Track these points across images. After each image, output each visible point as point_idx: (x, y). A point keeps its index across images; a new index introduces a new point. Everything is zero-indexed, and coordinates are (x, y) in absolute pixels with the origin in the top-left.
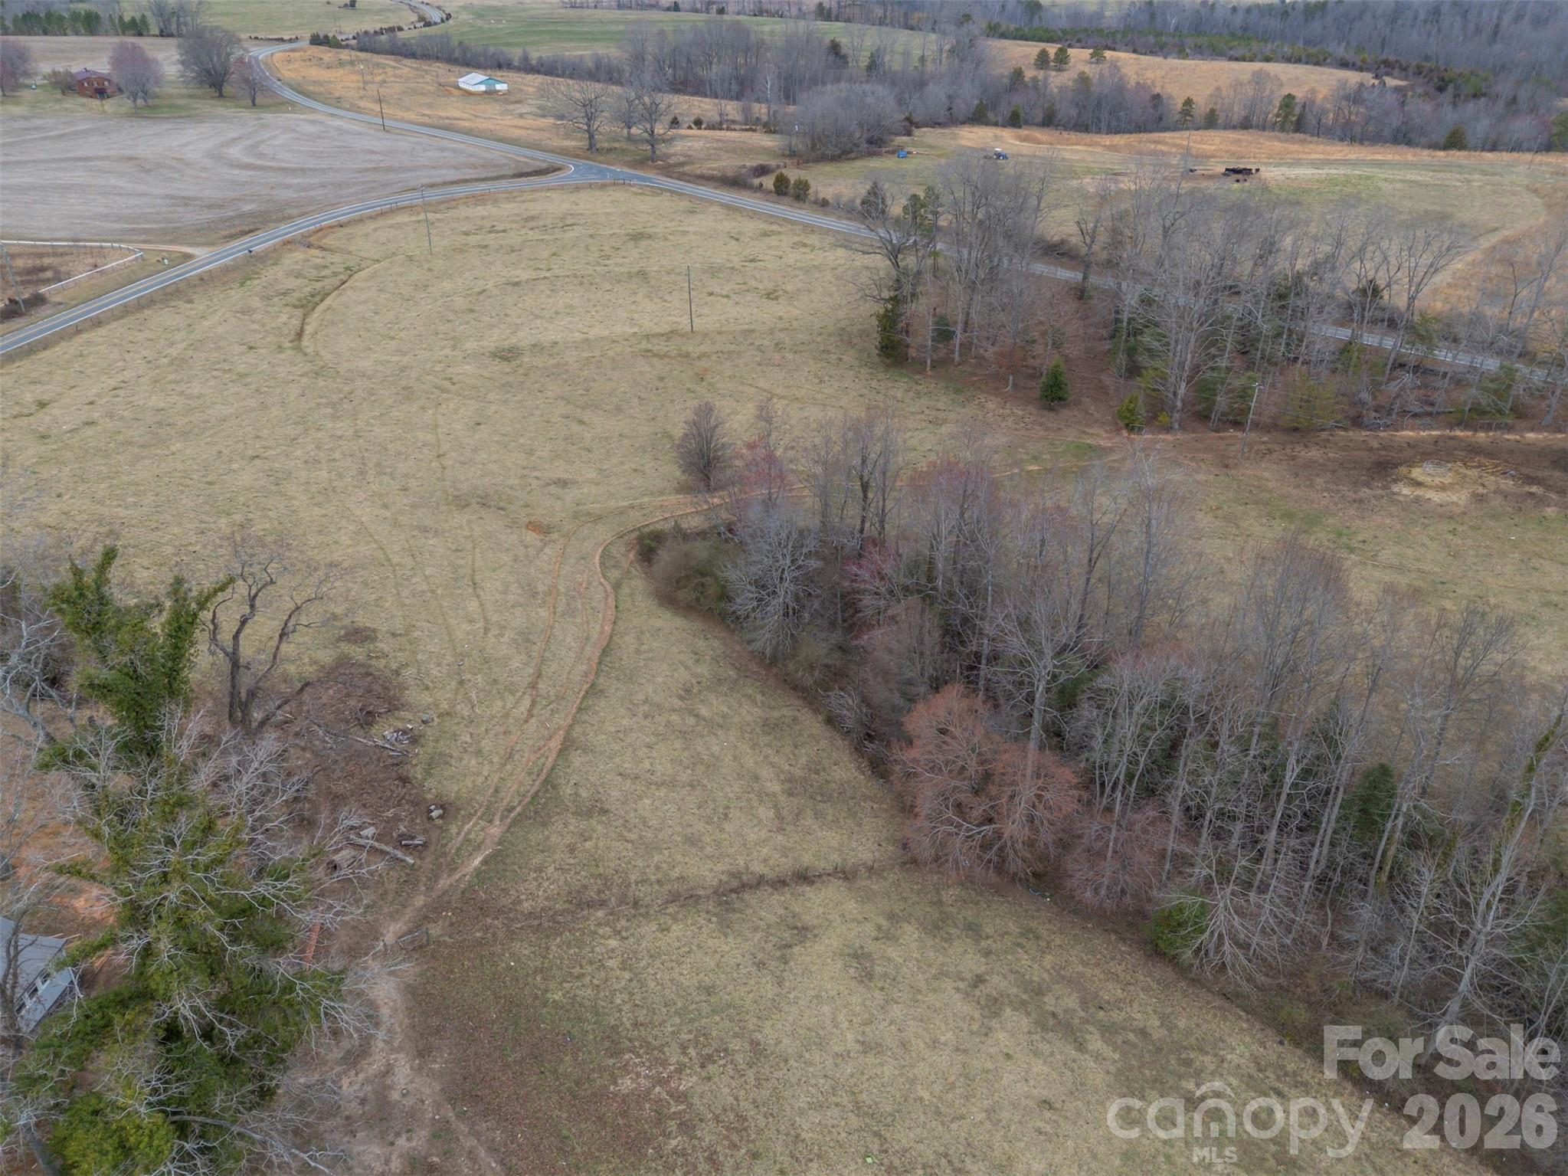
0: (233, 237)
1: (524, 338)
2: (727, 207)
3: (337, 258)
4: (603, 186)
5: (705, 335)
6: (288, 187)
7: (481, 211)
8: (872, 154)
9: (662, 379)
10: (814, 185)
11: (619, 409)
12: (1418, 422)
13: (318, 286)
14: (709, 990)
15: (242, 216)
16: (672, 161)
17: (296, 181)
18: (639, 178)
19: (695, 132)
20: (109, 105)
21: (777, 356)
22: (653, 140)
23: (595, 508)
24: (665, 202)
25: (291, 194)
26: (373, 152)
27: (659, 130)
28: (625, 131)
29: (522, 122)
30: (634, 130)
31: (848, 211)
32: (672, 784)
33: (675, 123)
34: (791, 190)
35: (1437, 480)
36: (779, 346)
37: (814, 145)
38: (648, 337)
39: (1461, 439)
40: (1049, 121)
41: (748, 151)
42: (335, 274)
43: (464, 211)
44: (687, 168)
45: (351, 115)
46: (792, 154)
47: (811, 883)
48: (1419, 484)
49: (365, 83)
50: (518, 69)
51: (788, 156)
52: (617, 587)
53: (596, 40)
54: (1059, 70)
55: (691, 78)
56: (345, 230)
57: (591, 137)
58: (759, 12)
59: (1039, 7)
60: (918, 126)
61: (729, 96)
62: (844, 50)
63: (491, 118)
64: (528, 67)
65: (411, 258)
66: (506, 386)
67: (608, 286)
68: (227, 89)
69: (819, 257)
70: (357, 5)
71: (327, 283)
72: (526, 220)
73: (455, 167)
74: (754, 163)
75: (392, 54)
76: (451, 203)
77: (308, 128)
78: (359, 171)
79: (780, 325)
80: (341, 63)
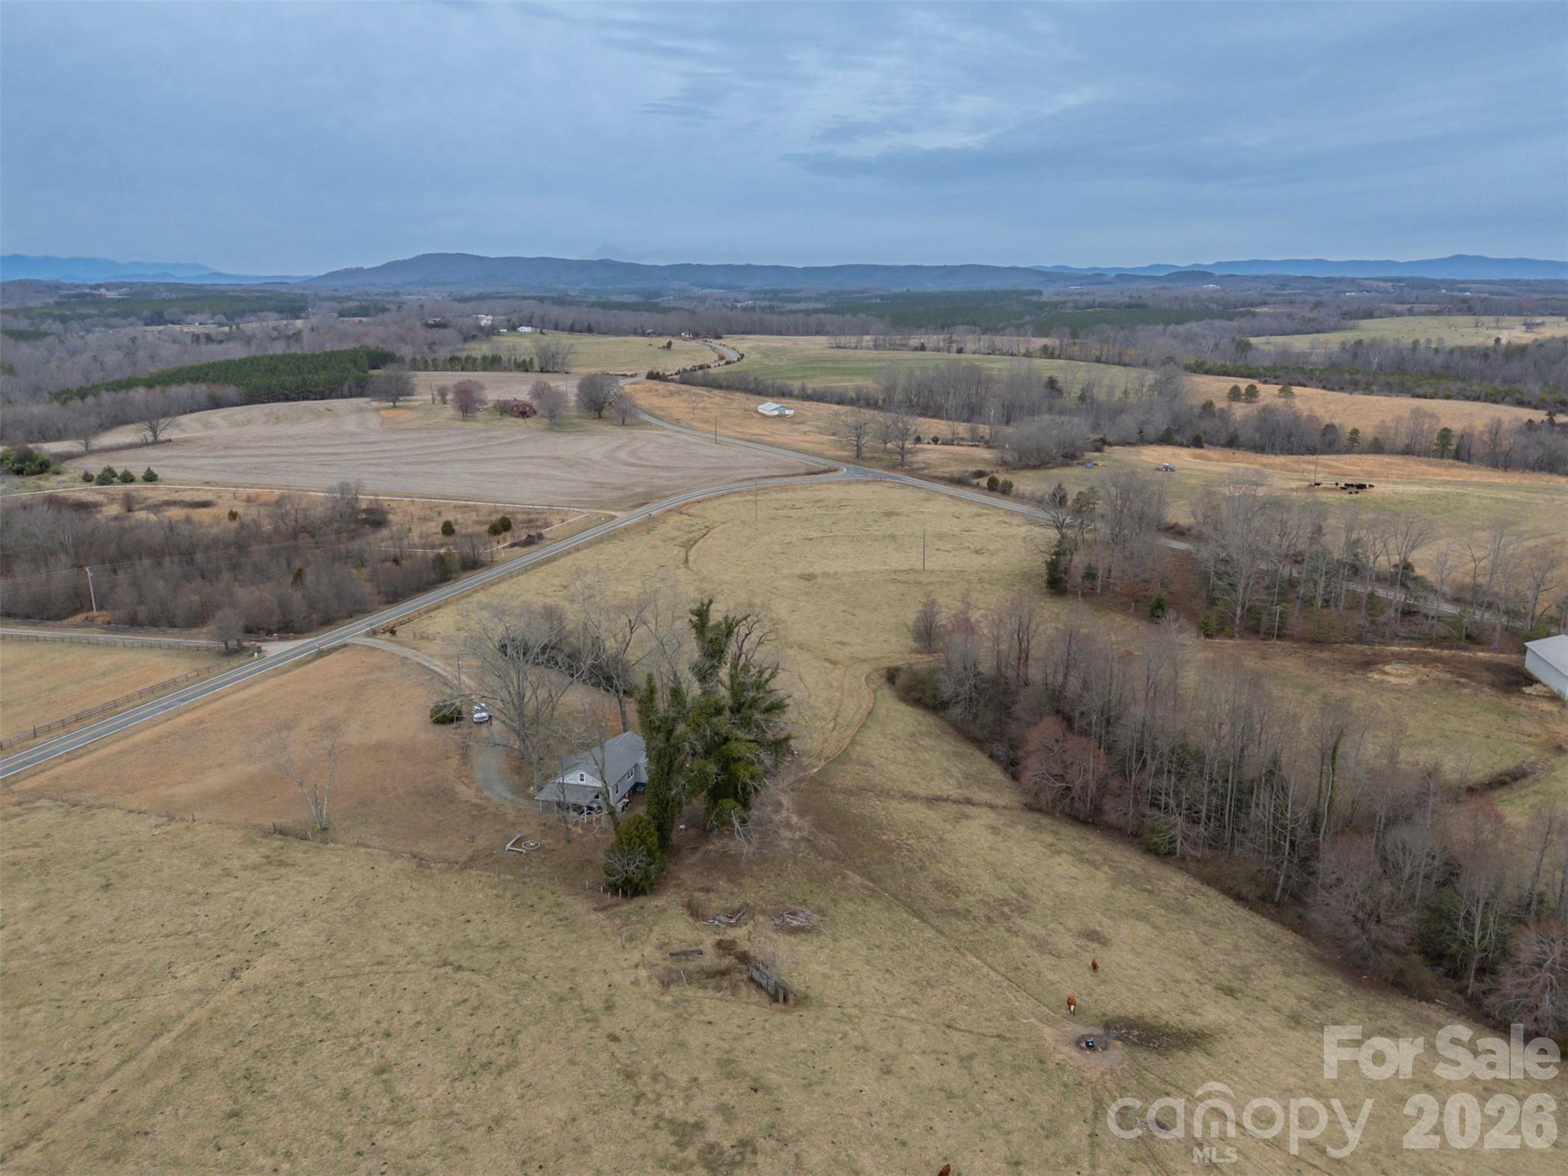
0: (635, 507)
1: (817, 569)
2: (952, 497)
3: (699, 521)
4: (867, 482)
5: (932, 572)
6: (661, 477)
7: (785, 495)
8: (1065, 465)
9: (903, 595)
10: (1016, 484)
11: (876, 609)
12: (1404, 641)
13: (692, 535)
14: (921, 822)
15: (636, 494)
16: (915, 466)
17: (665, 474)
18: (891, 477)
19: (932, 446)
20: (530, 422)
21: (979, 586)
22: (903, 452)
23: (863, 656)
24: (909, 494)
25: (664, 483)
26: (711, 457)
27: (908, 445)
28: (882, 446)
29: (807, 438)
30: (889, 445)
31: (1039, 502)
32: (905, 764)
33: (918, 440)
34: (999, 487)
35: (1399, 672)
36: (981, 581)
37: (1020, 459)
38: (895, 572)
39: (1430, 653)
40: (1232, 443)
41: (972, 460)
42: (699, 530)
43: (774, 496)
44: (926, 472)
45: (689, 431)
46: (1004, 463)
47: (973, 805)
48: (1386, 673)
49: (694, 408)
50: (797, 397)
51: (1001, 465)
52: (875, 691)
53: (856, 374)
54: (1250, 402)
55: (931, 404)
56: (701, 505)
57: (859, 449)
58: (993, 351)
59: (1249, 346)
60: (1110, 445)
61: (960, 419)
62: (1061, 384)
63: (784, 434)
64: (806, 396)
65: (743, 522)
66: (808, 593)
67: (869, 543)
68: (605, 413)
69: (1014, 531)
70: (672, 347)
71: (697, 535)
72: (815, 502)
73: (766, 468)
74: (974, 469)
75: (704, 386)
76: (766, 490)
77: (663, 440)
78: (704, 469)
79: (983, 569)
80: (672, 394)
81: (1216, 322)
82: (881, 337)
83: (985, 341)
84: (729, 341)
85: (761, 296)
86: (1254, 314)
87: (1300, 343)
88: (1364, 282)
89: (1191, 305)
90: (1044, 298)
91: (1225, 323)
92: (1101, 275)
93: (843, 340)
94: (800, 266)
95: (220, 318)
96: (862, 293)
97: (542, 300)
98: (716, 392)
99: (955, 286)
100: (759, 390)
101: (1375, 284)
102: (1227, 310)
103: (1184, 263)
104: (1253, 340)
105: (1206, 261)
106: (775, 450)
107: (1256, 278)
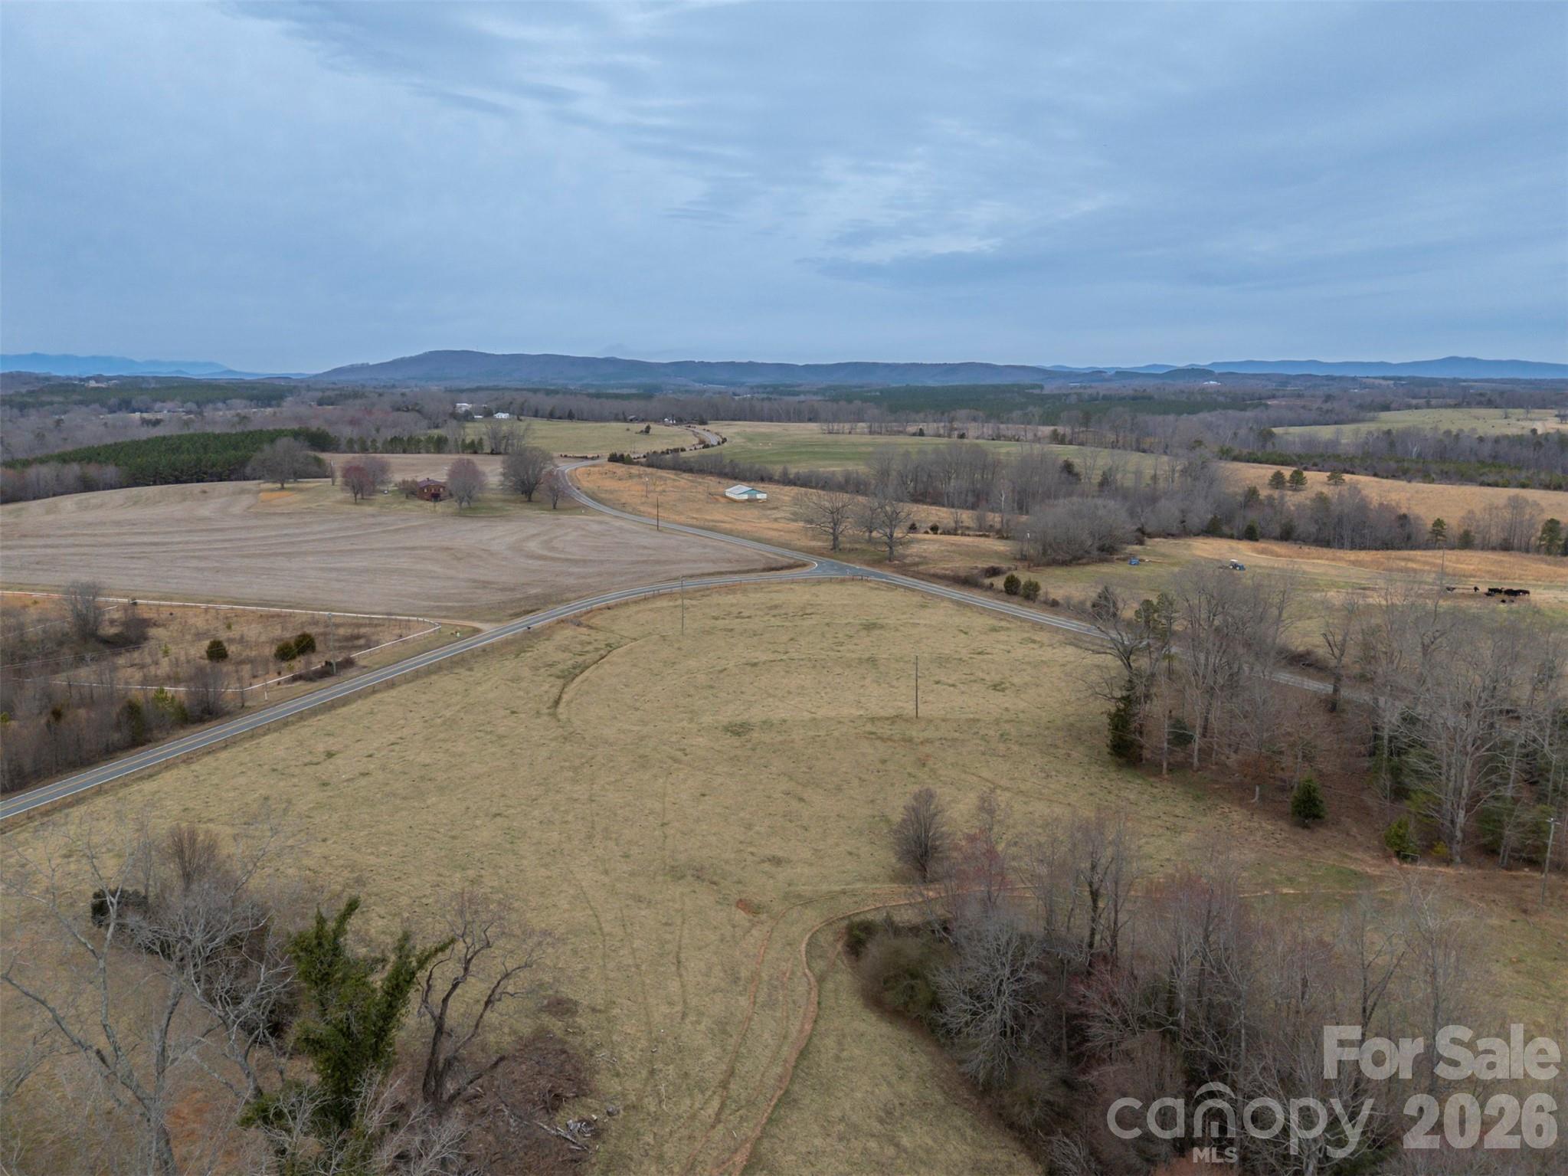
0: (517, 615)
1: (756, 715)
2: (958, 603)
3: (601, 636)
4: (843, 581)
5: (930, 722)
6: (570, 574)
7: (730, 599)
8: (1102, 561)
9: (884, 762)
10: (1042, 585)
11: (839, 789)
13: (580, 659)
15: (528, 598)
16: (907, 561)
17: (578, 570)
18: (876, 575)
19: (931, 536)
20: (440, 507)
21: (1002, 747)
22: (891, 542)
23: (807, 890)
24: (898, 596)
25: (572, 581)
26: (645, 548)
27: (898, 534)
28: (867, 534)
29: (776, 525)
30: (875, 534)
31: (1078, 612)
33: (913, 528)
34: (1021, 591)
36: (1003, 737)
37: (1045, 551)
38: (872, 720)
40: (1287, 535)
41: (982, 554)
42: (597, 650)
43: (716, 599)
44: (921, 568)
45: (632, 517)
46: (1024, 558)
49: (648, 492)
50: (778, 482)
51: (1019, 560)
52: (821, 979)
53: (848, 459)
54: (1295, 490)
55: (930, 490)
56: (611, 612)
57: (836, 539)
58: (998, 437)
59: (1271, 435)
60: (1150, 536)
61: (965, 506)
62: (1077, 469)
64: (787, 481)
65: (664, 638)
66: (734, 759)
67: (838, 670)
68: (535, 495)
69: (1048, 654)
70: (651, 431)
71: (588, 658)
72: (770, 608)
73: (713, 562)
74: (986, 565)
75: (674, 469)
76: (705, 592)
77: (595, 527)
78: (633, 563)
79: (1006, 716)
80: (631, 477)
81: (1230, 412)
82: (877, 425)
83: (989, 429)
84: (713, 426)
85: (760, 390)
86: (1267, 406)
87: (1325, 433)
88: (1365, 380)
89: (1199, 398)
90: (1045, 392)
91: (1238, 414)
93: (836, 426)
94: (801, 364)
95: (191, 406)
96: (861, 387)
98: (686, 475)
100: (736, 475)
101: (1377, 382)
102: (1238, 402)
103: (1182, 364)
104: (1275, 430)
105: (1203, 362)
107: (1255, 376)
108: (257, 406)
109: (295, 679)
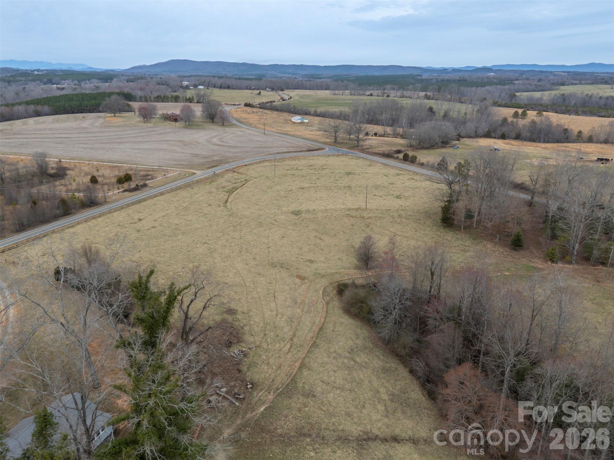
0: (210, 168)
1: (303, 207)
2: (384, 164)
3: (243, 176)
4: (338, 155)
5: (371, 210)
6: (230, 152)
7: (294, 162)
8: (443, 147)
9: (353, 225)
10: (418, 157)
11: (335, 235)
13: (235, 185)
15: (214, 161)
16: (364, 147)
17: (233, 150)
18: (351, 153)
19: (374, 137)
20: (178, 124)
21: (399, 220)
22: (358, 140)
23: (323, 272)
24: (360, 162)
25: (231, 155)
26: (259, 141)
27: (361, 136)
28: (348, 136)
29: (312, 133)
30: (352, 136)
31: (432, 167)
32: (342, 389)
33: (367, 134)
34: (409, 159)
36: (400, 216)
37: (420, 143)
38: (349, 210)
40: (518, 137)
41: (395, 144)
42: (241, 182)
43: (288, 162)
44: (370, 150)
45: (254, 129)
46: (411, 146)
47: (399, 442)
49: (260, 119)
50: (313, 115)
51: (409, 147)
52: (328, 304)
53: (341, 106)
54: (523, 119)
55: (374, 118)
56: (246, 167)
57: (336, 138)
58: (403, 97)
59: (515, 96)
60: (462, 137)
61: (388, 125)
62: (434, 110)
63: (303, 131)
64: (316, 115)
65: (267, 178)
66: (295, 224)
67: (336, 191)
68: (215, 120)
69: (418, 184)
70: (261, 94)
71: (238, 185)
72: (309, 166)
73: (287, 147)
74: (396, 149)
75: (271, 109)
76: (284, 159)
77: (239, 133)
78: (255, 147)
79: (401, 208)
80: (253, 112)
81: (499, 86)
82: (353, 91)
83: (399, 93)
84: (286, 92)
85: (306, 77)
86: (514, 84)
87: (537, 95)
88: (556, 73)
89: (486, 80)
90: (423, 78)
91: (502, 87)
92: (446, 69)
93: (337, 92)
94: (322, 65)
95: (76, 82)
96: (347, 75)
97: (214, 77)
98: (275, 112)
99: (386, 73)
100: (295, 112)
101: (560, 73)
102: (502, 82)
103: (480, 66)
104: (516, 94)
105: (489, 65)
106: (293, 138)
107: (510, 71)
108: (102, 83)
109: (125, 191)
